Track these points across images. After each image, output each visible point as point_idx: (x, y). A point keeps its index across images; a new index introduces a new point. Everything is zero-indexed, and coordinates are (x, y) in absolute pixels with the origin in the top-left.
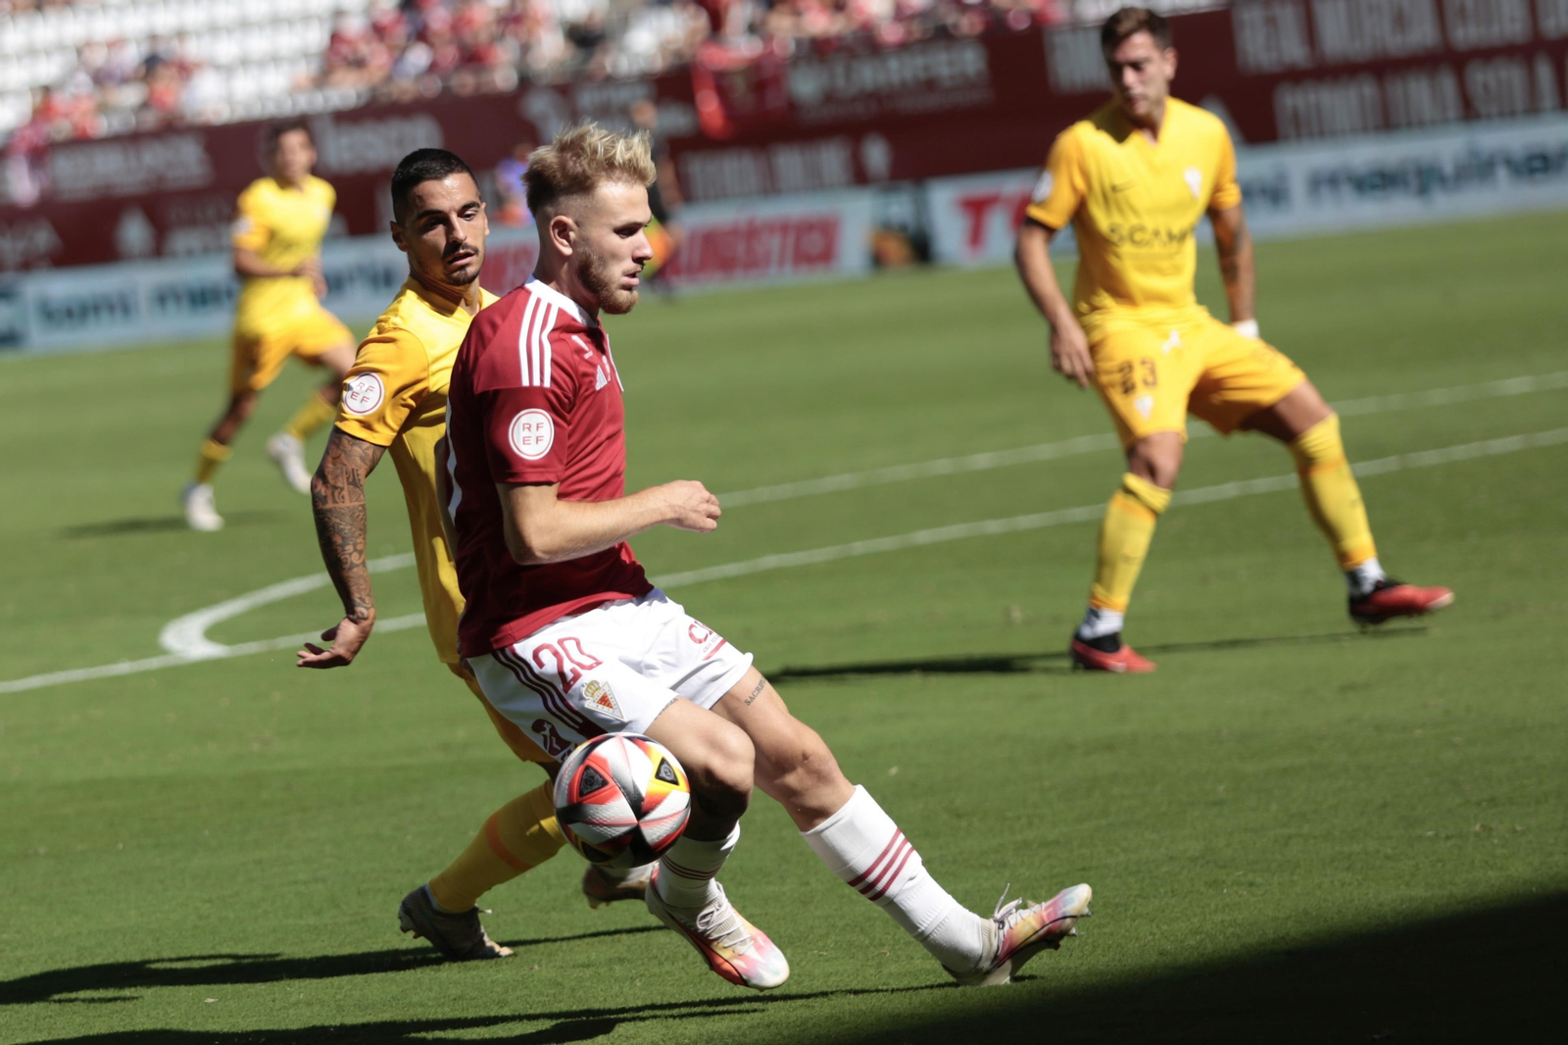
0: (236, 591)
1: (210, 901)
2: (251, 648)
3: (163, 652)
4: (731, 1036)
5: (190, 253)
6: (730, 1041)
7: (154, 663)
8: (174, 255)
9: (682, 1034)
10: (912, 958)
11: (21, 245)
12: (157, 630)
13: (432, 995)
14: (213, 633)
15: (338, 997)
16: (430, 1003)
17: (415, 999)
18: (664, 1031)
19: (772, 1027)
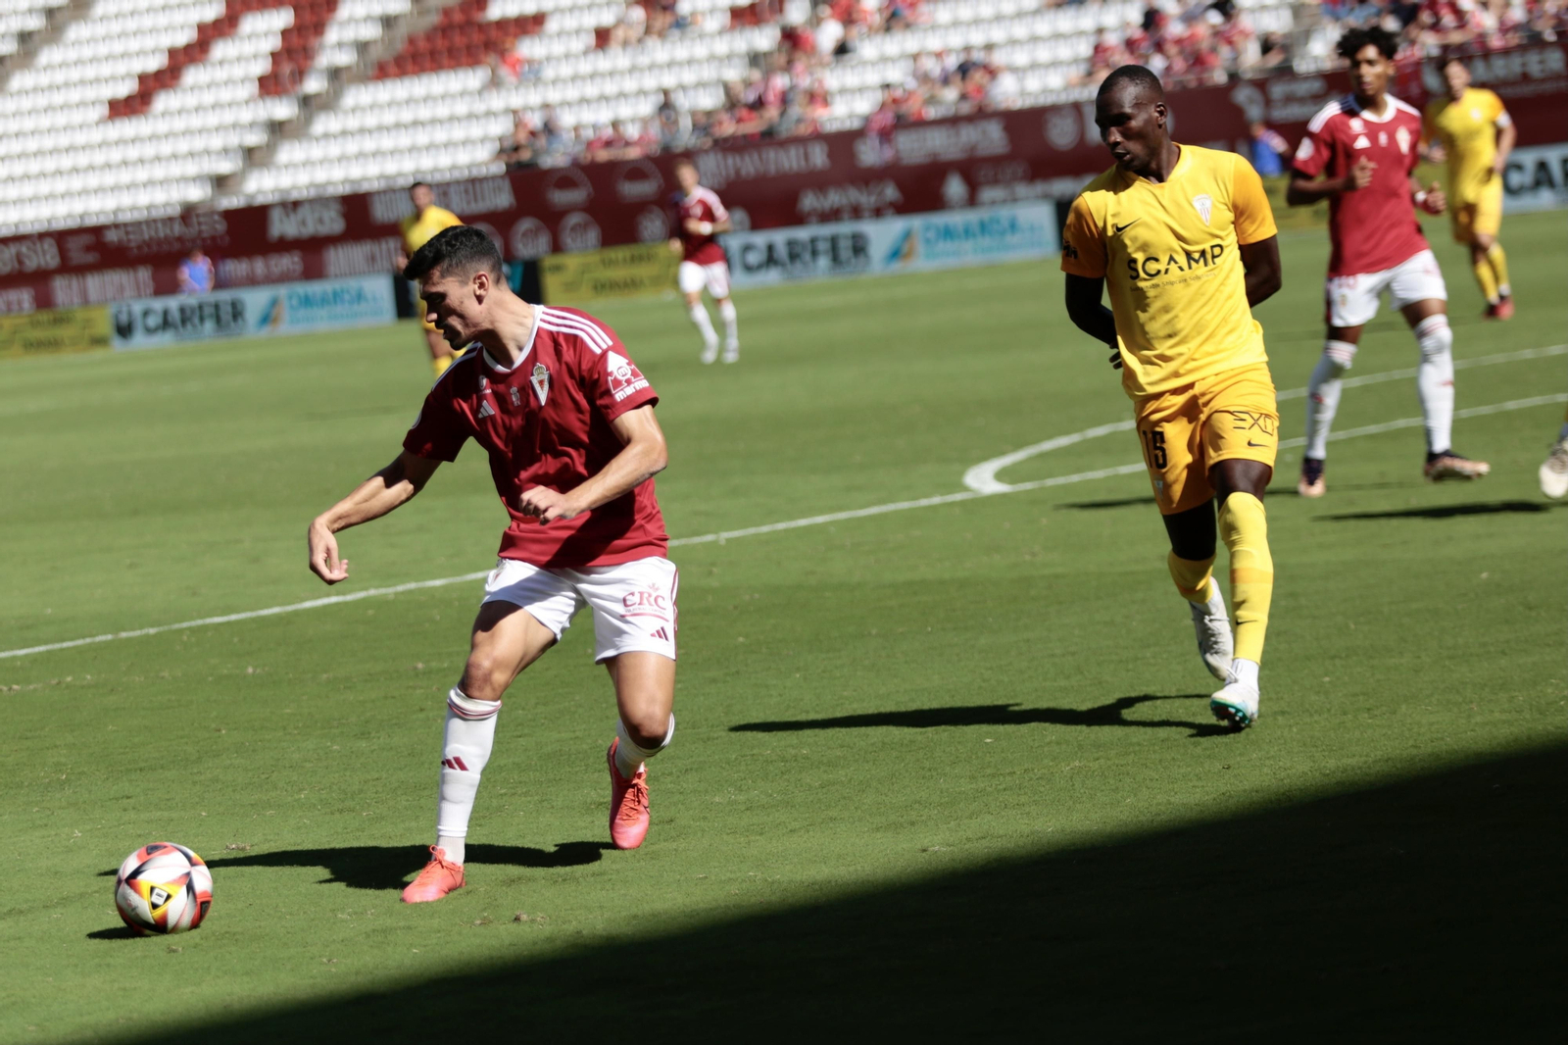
0: (1018, 446)
1: (991, 669)
2: (1028, 486)
3: (966, 489)
4: (1360, 768)
5: (993, 203)
6: (1359, 772)
7: (958, 497)
8: (982, 204)
9: (1325, 767)
10: (1493, 711)
11: (873, 199)
12: (962, 473)
13: (1147, 737)
14: (1001, 476)
15: (1080, 738)
16: (1145, 743)
17: (1135, 740)
18: (1312, 764)
19: (1390, 763)
